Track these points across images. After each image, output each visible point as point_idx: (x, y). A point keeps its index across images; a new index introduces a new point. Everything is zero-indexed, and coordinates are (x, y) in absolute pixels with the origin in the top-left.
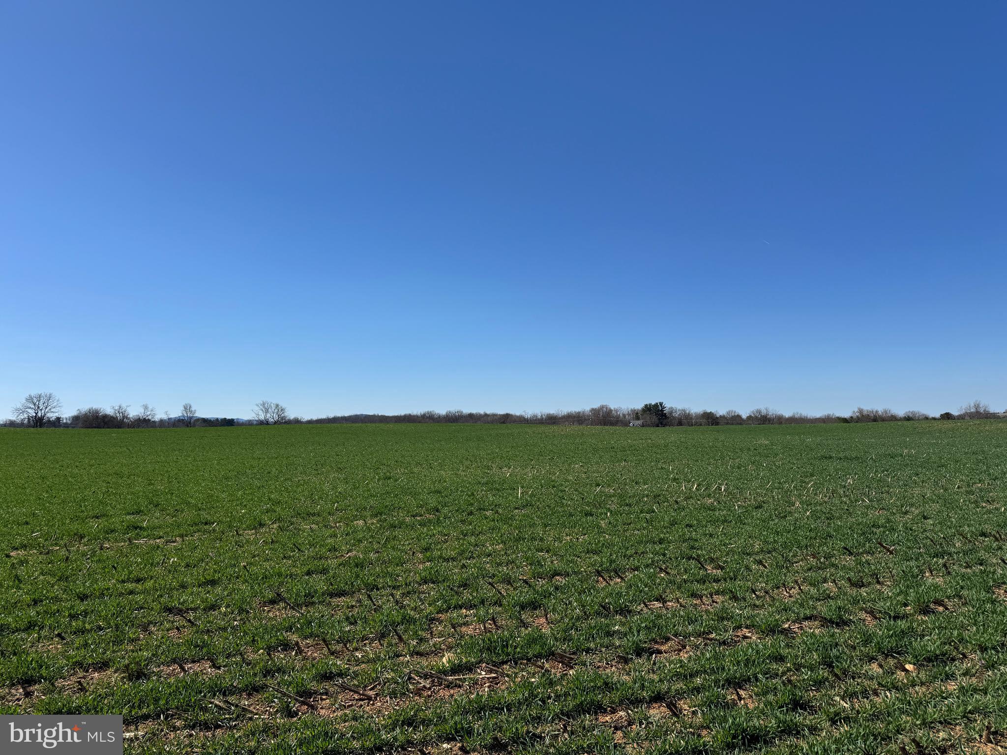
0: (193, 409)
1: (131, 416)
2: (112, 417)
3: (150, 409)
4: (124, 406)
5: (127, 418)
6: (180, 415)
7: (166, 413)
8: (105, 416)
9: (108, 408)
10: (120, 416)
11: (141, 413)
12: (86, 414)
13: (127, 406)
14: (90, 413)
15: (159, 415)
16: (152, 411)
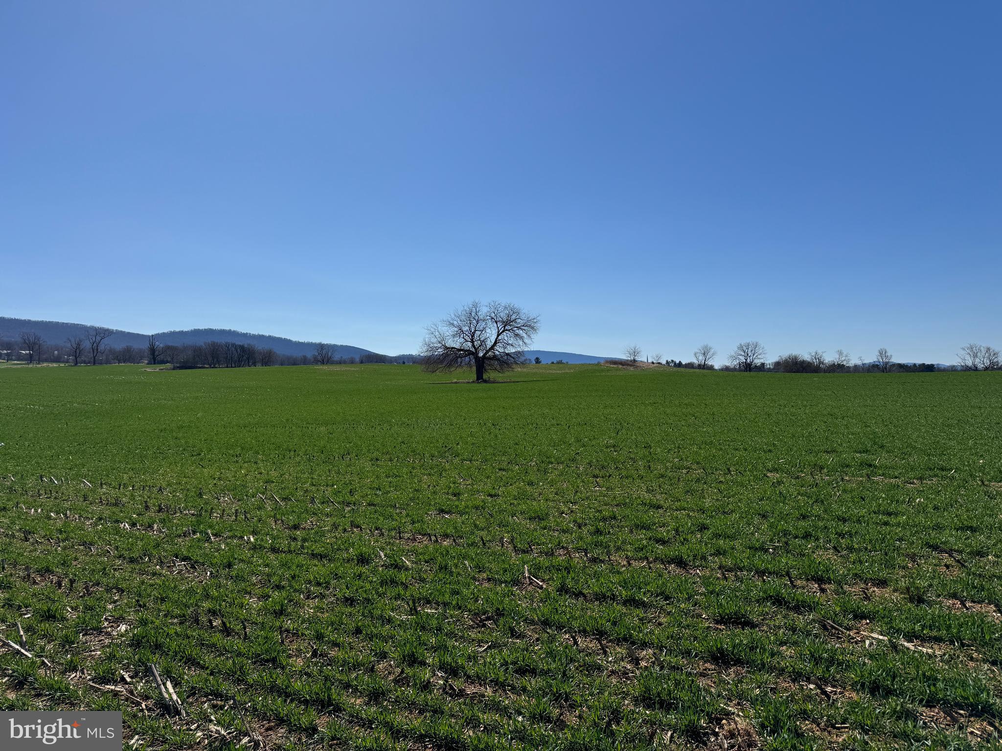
0: (889, 354)
1: (826, 361)
2: (809, 363)
3: (844, 355)
4: (820, 352)
5: (823, 363)
6: (876, 360)
7: (860, 358)
8: (803, 362)
9: (805, 354)
10: (816, 362)
11: (836, 359)
12: (786, 360)
13: (823, 353)
14: (790, 359)
15: (854, 360)
16: (846, 356)
